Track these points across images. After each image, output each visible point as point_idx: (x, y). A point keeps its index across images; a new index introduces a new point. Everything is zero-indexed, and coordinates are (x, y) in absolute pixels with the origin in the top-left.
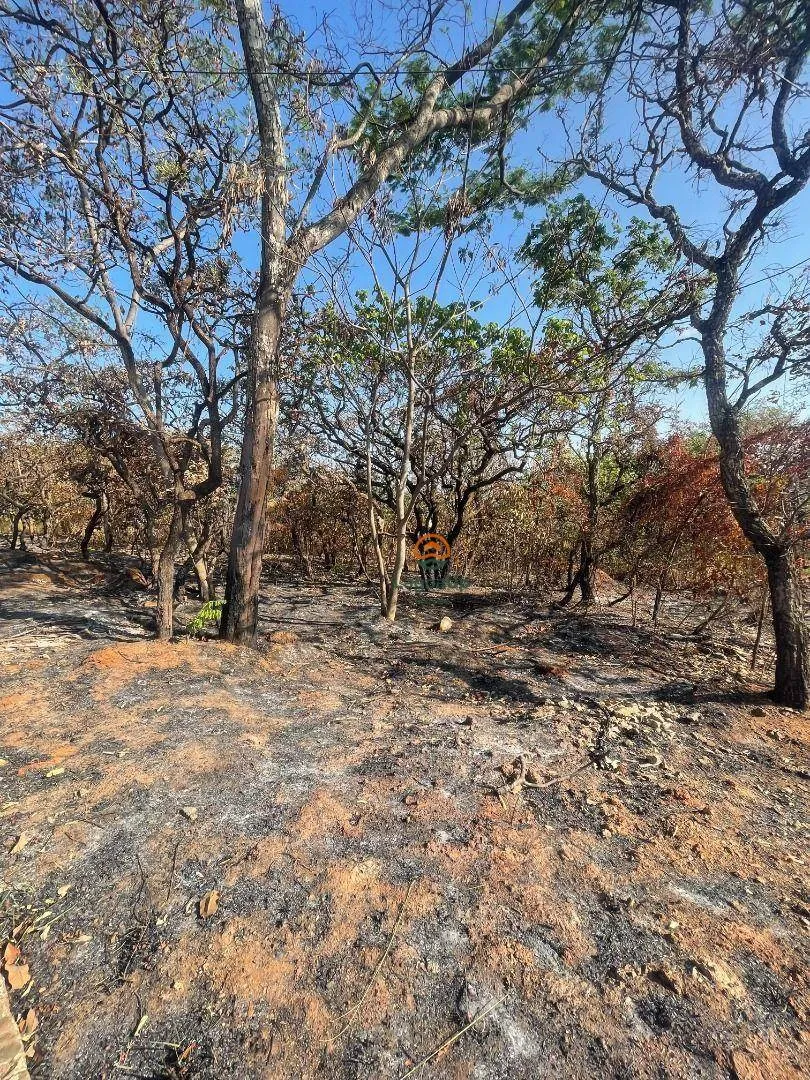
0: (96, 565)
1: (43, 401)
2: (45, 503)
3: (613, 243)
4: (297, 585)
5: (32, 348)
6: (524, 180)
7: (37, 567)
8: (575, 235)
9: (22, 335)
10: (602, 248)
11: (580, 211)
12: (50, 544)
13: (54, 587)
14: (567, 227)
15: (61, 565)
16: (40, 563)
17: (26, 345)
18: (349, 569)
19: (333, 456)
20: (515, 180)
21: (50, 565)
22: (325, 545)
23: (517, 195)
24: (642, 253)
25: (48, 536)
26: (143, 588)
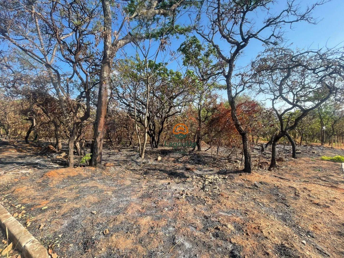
0: (32, 145)
1: (13, 86)
2: (8, 123)
3: (203, 49)
4: (109, 149)
5: (8, 67)
6: (179, 28)
7: (9, 146)
8: (193, 46)
9: (6, 63)
10: (201, 51)
11: (195, 40)
13: (18, 153)
14: (191, 43)
15: (18, 145)
16: (10, 145)
17: (7, 66)
18: (126, 143)
20: (177, 27)
21: (14, 145)
22: (118, 136)
23: (177, 32)
24: (211, 52)
26: (54, 152)
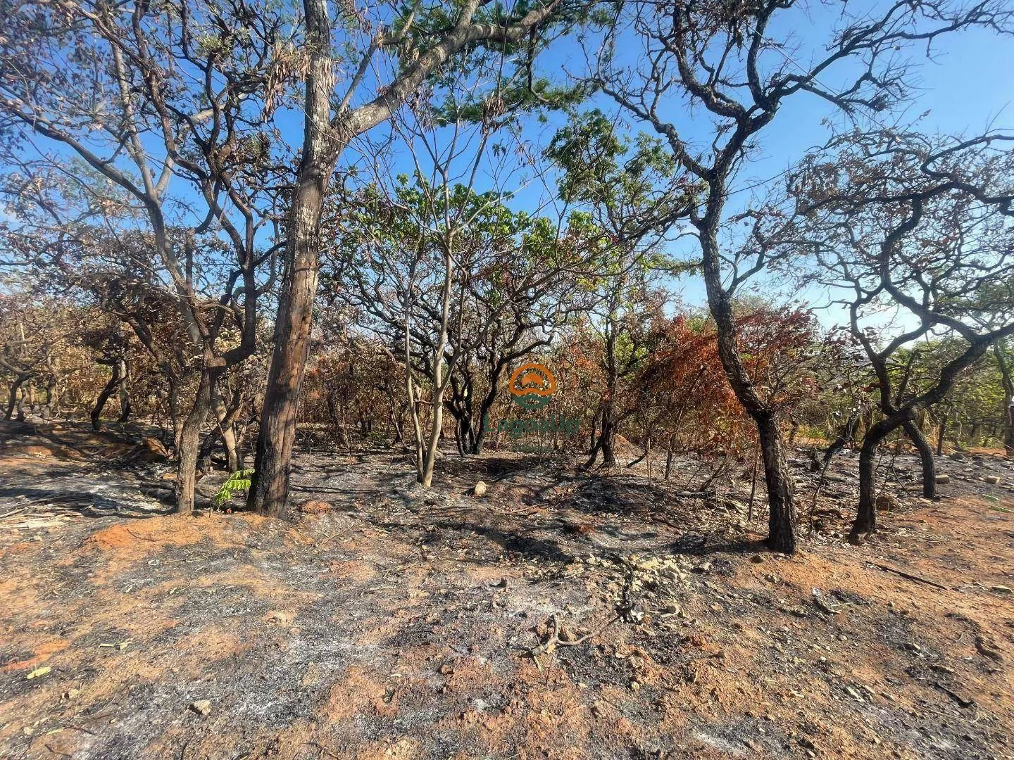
0: (108, 436)
1: (56, 261)
2: (51, 370)
3: (624, 151)
4: (331, 454)
5: (47, 206)
6: (548, 90)
7: (35, 438)
8: (593, 141)
9: (37, 193)
10: (615, 154)
11: (597, 123)
12: (53, 414)
13: (55, 461)
14: (586, 134)
15: (65, 436)
16: (40, 434)
17: (41, 203)
18: (387, 437)
19: (372, 326)
20: (540, 89)
21: (51, 437)
22: (361, 414)
23: (542, 102)
24: (648, 161)
25: (51, 405)
26: (162, 460)
